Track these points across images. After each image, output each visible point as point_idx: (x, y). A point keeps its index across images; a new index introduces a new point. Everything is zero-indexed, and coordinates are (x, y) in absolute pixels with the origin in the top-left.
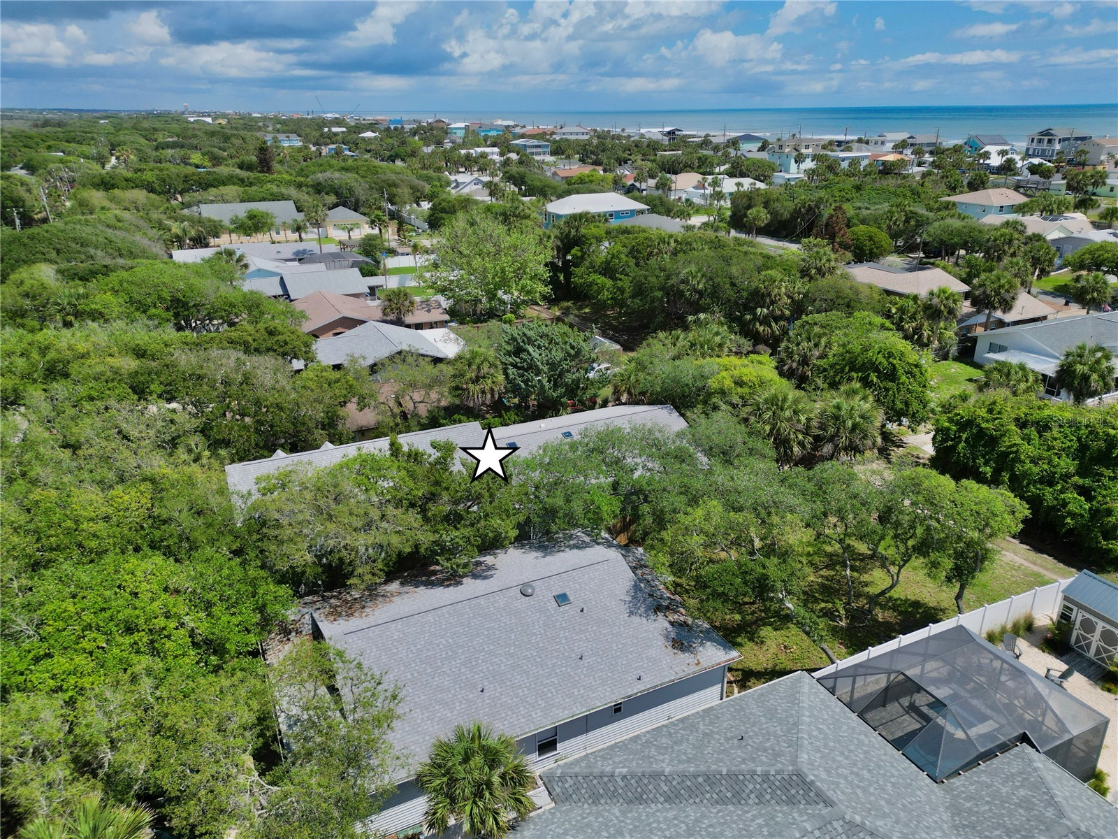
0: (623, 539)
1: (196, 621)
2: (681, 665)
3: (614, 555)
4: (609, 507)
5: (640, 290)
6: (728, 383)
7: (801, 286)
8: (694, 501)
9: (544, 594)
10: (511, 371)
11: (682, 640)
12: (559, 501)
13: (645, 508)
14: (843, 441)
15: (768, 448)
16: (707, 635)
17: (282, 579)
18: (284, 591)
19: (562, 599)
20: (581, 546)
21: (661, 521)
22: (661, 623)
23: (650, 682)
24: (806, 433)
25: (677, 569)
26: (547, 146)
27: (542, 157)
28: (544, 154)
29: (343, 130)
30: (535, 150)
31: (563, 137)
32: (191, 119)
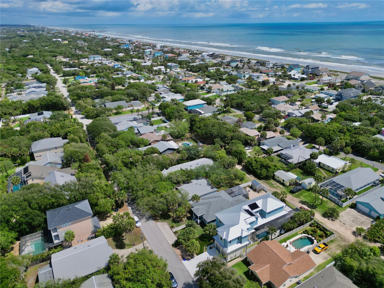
0: (205, 178)
2: (212, 190)
3: (205, 180)
4: (204, 175)
5: (206, 134)
6: (219, 157)
7: (232, 134)
8: (213, 174)
9: (198, 184)
10: (189, 154)
11: (212, 188)
12: (199, 174)
13: (208, 175)
14: (231, 165)
15: (223, 167)
16: (215, 188)
17: (174, 183)
19: (200, 184)
20: (201, 179)
21: (210, 176)
22: (210, 187)
23: (209, 192)
24: (227, 164)
25: (212, 181)
26: (177, 66)
27: (176, 69)
28: (177, 68)
29: (111, 50)
30: (174, 67)
31: (181, 59)
32: (54, 40)
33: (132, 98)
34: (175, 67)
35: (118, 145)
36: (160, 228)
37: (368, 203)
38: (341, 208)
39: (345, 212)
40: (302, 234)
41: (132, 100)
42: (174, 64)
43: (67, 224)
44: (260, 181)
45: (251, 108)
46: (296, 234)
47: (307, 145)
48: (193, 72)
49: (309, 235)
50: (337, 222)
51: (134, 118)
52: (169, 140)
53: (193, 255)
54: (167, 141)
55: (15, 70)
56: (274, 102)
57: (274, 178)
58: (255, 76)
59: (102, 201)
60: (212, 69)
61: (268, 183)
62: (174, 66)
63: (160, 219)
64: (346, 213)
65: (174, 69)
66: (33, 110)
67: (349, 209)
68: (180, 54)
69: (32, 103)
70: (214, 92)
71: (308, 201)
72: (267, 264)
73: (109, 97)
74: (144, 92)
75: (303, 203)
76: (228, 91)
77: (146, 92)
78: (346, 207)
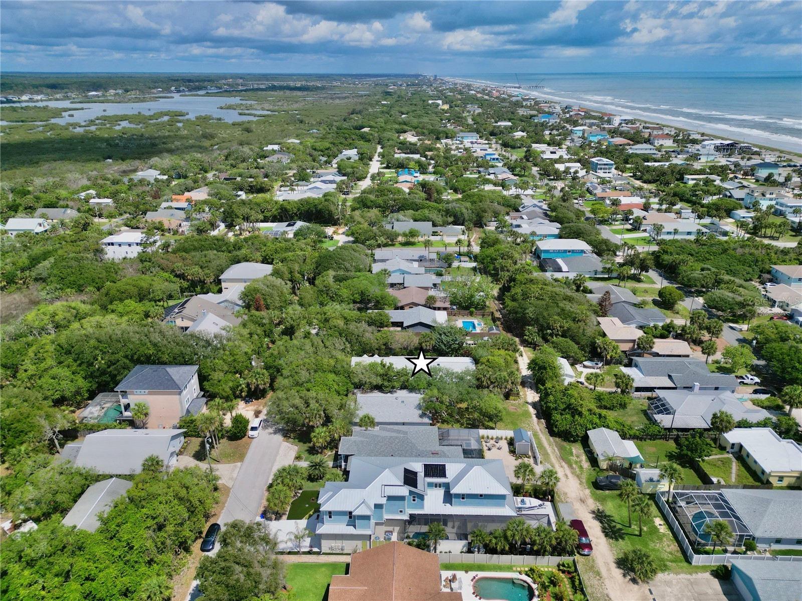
1: (336, 387)
3: (420, 396)
9: (400, 400)
10: (438, 341)
11: (422, 416)
16: (428, 417)
17: (352, 384)
18: (353, 386)
19: (403, 402)
22: (420, 412)
23: (410, 421)
24: (489, 379)
26: (612, 164)
27: (607, 171)
28: (610, 169)
29: (510, 124)
30: (603, 167)
31: (635, 152)
32: (430, 102)
33: (451, 219)
34: (606, 167)
35: (336, 295)
36: (280, 452)
37: (750, 579)
38: (686, 564)
39: (688, 576)
40: (520, 573)
41: (449, 224)
42: (605, 161)
43: (138, 391)
44: (551, 438)
45: (689, 280)
46: (509, 568)
47: (763, 397)
48: (645, 182)
49: (534, 583)
50: (639, 589)
51: (420, 257)
52: (439, 309)
53: (281, 517)
54: (435, 309)
55: (322, 151)
56: (778, 275)
57: (585, 441)
58: (791, 207)
59: (216, 376)
60: (693, 179)
61: (561, 449)
62: (605, 164)
63: (294, 439)
64: (689, 580)
65: (603, 171)
66: (287, 217)
67: (707, 575)
68: (649, 140)
69: (285, 204)
70: (645, 231)
71: (616, 518)
72: (365, 586)
73: (411, 212)
74: (483, 211)
75: (601, 516)
76: (676, 232)
77: (485, 211)
78: (704, 568)
